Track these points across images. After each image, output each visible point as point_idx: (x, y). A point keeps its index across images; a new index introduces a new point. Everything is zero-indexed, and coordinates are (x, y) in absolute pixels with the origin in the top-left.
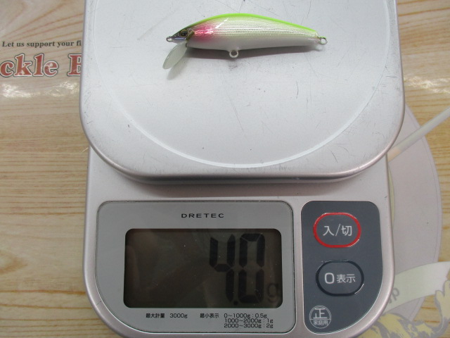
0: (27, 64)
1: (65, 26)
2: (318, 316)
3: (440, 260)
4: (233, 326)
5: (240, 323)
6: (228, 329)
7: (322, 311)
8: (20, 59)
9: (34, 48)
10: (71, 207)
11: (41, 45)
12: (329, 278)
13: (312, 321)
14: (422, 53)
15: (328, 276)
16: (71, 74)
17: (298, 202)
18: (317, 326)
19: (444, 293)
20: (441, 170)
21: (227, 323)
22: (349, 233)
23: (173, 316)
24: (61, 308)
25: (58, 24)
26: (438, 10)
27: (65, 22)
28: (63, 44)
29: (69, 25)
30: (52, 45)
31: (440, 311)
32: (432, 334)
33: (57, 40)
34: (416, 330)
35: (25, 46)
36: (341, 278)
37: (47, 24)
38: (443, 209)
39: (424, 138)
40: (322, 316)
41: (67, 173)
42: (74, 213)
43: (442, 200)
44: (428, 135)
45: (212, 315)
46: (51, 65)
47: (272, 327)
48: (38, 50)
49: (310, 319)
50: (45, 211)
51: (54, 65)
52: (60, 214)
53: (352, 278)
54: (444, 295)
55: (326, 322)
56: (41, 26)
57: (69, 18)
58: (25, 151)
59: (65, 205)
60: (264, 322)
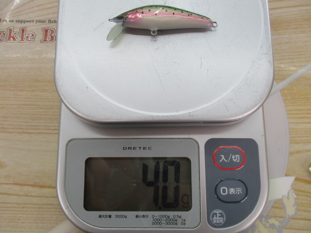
0: (15, 34)
1: (41, 10)
2: (216, 217)
3: (287, 175)
4: (158, 223)
5: (163, 221)
6: (154, 226)
7: (219, 213)
8: (10, 30)
9: (20, 23)
10: (38, 129)
11: (25, 22)
12: (224, 191)
13: (212, 220)
14: (280, 35)
15: (223, 189)
16: (44, 41)
17: (202, 139)
18: (216, 223)
19: (288, 198)
20: (290, 114)
21: (154, 221)
22: (237, 160)
23: (117, 216)
24: (27, 196)
25: (36, 9)
26: (292, 7)
27: (41, 7)
28: (40, 21)
29: (44, 9)
30: (32, 22)
31: (285, 210)
32: (279, 225)
33: (35, 19)
34: (268, 222)
35: (15, 22)
36: (232, 191)
37: (30, 8)
38: (290, 140)
39: (279, 92)
40: (219, 217)
41: (37, 106)
42: (40, 133)
43: (290, 134)
44: (282, 90)
45: (144, 216)
46: (31, 35)
47: (184, 224)
48: (23, 25)
49: (211, 219)
50: (21, 131)
51: (33, 35)
52: (31, 133)
53: (239, 191)
54: (288, 199)
55: (222, 221)
56: (25, 10)
57: (44, 4)
58: (10, 91)
59: (34, 128)
60: (179, 221)
